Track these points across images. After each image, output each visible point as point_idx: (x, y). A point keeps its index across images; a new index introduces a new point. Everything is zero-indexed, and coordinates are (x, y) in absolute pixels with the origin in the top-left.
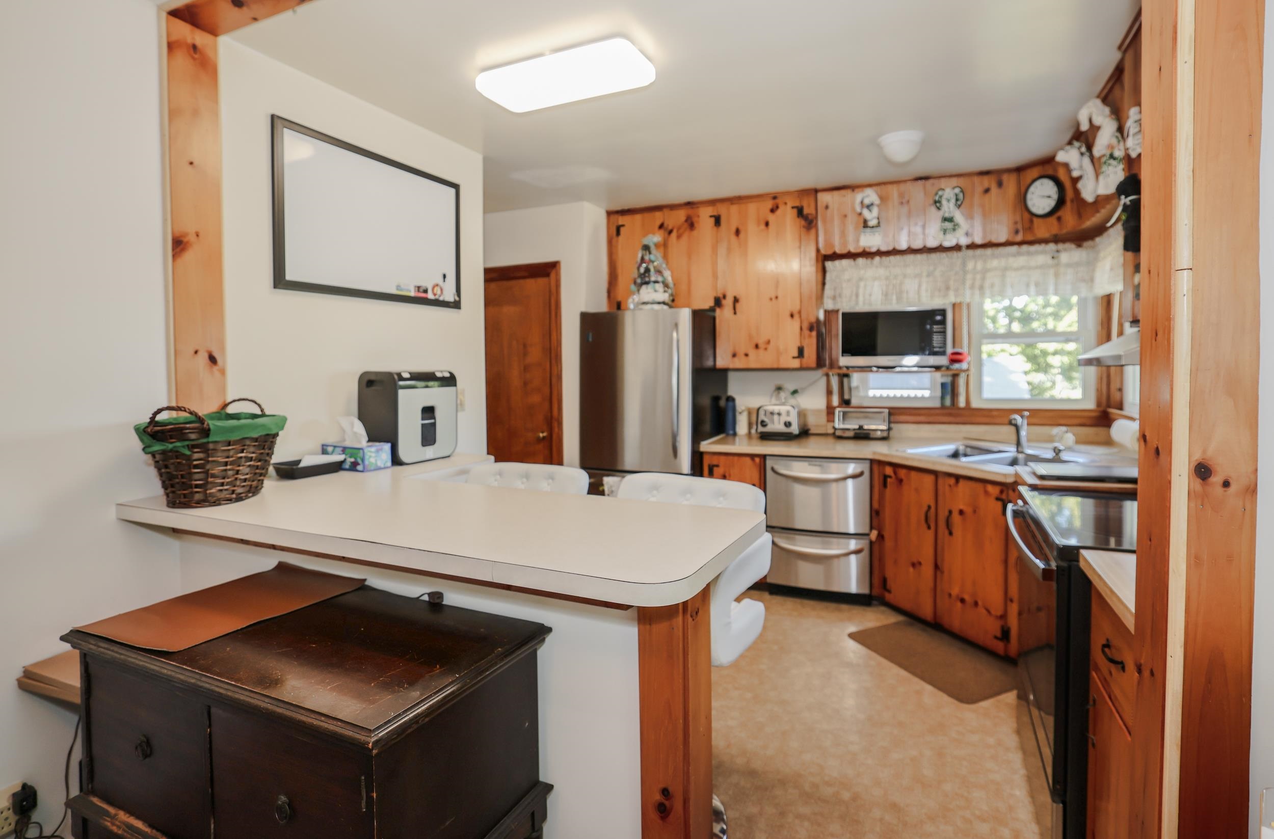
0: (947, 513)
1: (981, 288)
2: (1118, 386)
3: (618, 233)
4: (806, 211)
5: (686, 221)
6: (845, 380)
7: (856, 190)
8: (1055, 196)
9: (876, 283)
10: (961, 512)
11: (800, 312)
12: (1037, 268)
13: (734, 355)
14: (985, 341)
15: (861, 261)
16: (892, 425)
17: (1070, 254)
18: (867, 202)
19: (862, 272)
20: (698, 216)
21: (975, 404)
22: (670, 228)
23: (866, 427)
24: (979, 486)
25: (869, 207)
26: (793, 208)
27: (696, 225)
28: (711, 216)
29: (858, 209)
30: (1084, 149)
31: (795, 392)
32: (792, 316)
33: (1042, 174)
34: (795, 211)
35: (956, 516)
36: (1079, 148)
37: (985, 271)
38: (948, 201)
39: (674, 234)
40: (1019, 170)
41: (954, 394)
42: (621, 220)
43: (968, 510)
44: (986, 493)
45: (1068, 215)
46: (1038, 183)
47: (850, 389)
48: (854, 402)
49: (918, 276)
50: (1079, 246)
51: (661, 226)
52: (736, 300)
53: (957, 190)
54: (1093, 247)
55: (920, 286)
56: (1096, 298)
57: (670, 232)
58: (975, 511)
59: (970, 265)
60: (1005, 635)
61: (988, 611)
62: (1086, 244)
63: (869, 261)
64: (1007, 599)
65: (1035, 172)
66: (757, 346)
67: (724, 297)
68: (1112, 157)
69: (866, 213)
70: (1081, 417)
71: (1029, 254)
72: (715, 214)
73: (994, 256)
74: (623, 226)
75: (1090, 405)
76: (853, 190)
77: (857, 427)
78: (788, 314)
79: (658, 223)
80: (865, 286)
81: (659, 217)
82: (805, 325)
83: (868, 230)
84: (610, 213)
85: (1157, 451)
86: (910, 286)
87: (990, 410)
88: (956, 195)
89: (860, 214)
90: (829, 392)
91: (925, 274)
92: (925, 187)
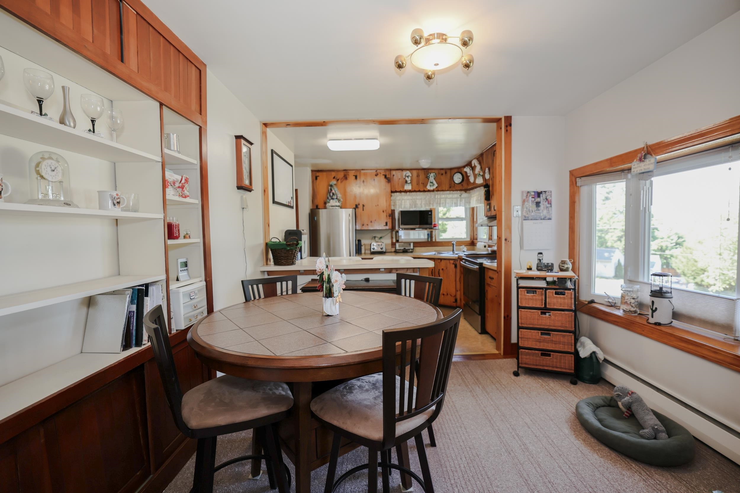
0: (438, 270)
1: (440, 204)
2: (476, 233)
3: (316, 179)
4: (387, 176)
5: (344, 176)
6: (397, 233)
7: (404, 171)
8: (461, 179)
9: (408, 201)
10: (442, 269)
11: (386, 210)
12: (455, 198)
13: (363, 225)
14: (440, 220)
15: (403, 193)
16: (414, 248)
17: (465, 195)
18: (407, 175)
19: (403, 197)
20: (349, 175)
21: (437, 240)
22: (338, 178)
23: (406, 248)
24: (448, 261)
25: (408, 177)
26: (383, 175)
27: (348, 178)
28: (354, 176)
29: (404, 177)
30: (471, 169)
31: (381, 238)
32: (383, 212)
33: (458, 171)
34: (384, 176)
35: (441, 271)
36: (470, 168)
37: (440, 199)
38: (432, 177)
39: (339, 181)
40: (451, 169)
41: (431, 237)
42: (318, 174)
43: (445, 268)
44: (450, 263)
45: (464, 183)
46: (457, 174)
47: (399, 236)
48: (400, 241)
49: (421, 199)
50: (466, 192)
51: (334, 178)
52: (363, 206)
53: (434, 174)
54: (469, 193)
55: (422, 203)
56: (470, 208)
57: (338, 180)
58: (447, 268)
59: (436, 196)
60: (456, 300)
61: (451, 296)
62: (467, 192)
63: (405, 194)
64: (456, 291)
65: (456, 171)
66: (371, 222)
67: (359, 204)
68: (480, 175)
69: (407, 178)
70: (467, 243)
71: (453, 194)
72: (355, 175)
73: (443, 194)
74: (319, 176)
75: (468, 239)
76: (402, 171)
77: (403, 248)
78: (382, 211)
79: (333, 176)
80: (405, 202)
81: (333, 174)
82: (388, 215)
83: (407, 184)
84: (312, 171)
85: (500, 238)
86: (418, 202)
87: (442, 242)
88: (434, 175)
89: (405, 179)
90: (392, 238)
91: (423, 199)
92: (424, 172)
